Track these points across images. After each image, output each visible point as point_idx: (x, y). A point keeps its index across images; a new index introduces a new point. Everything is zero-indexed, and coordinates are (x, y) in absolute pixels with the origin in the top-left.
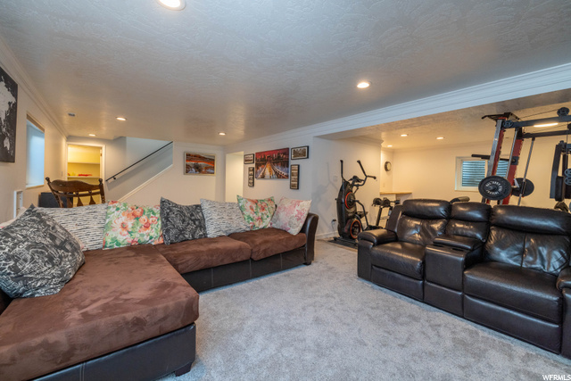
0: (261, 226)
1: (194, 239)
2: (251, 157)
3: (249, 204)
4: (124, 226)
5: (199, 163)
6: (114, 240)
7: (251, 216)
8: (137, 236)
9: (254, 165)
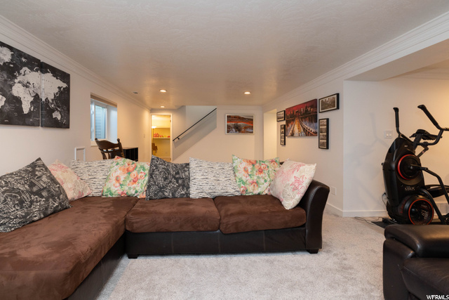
0: (256, 192)
1: (174, 197)
2: (282, 114)
3: (244, 164)
4: (117, 179)
5: (239, 124)
6: (109, 190)
7: (244, 179)
8: (126, 188)
9: (284, 123)
